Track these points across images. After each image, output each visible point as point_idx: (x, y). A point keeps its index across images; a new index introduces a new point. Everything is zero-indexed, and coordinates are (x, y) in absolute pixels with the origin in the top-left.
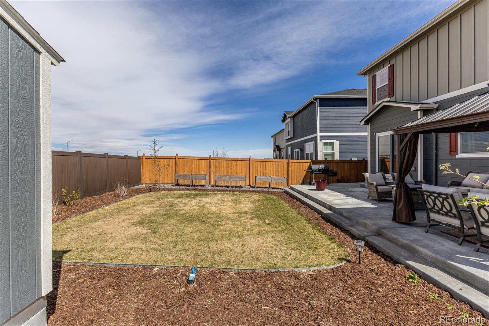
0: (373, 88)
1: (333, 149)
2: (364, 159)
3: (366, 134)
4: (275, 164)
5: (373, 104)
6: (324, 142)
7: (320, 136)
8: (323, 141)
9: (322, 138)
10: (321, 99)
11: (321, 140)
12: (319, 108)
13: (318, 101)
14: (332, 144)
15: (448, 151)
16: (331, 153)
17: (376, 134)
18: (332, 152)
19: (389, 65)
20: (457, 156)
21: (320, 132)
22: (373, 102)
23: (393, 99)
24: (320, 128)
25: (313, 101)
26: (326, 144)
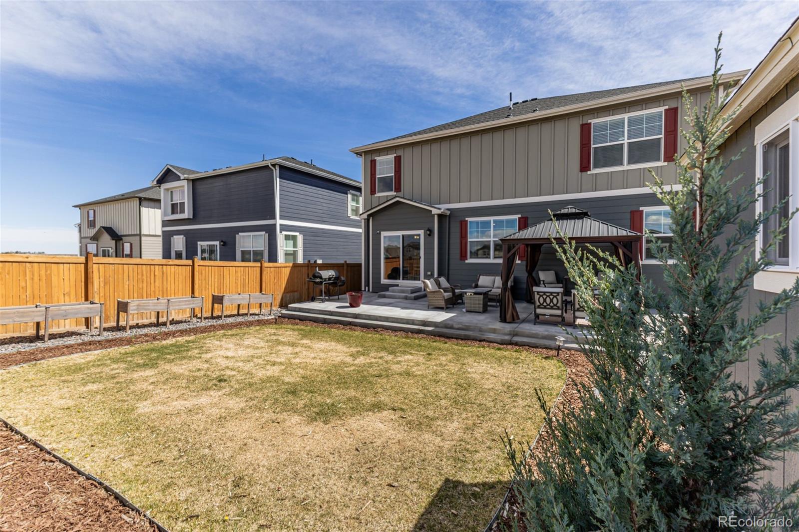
0: (371, 175)
1: (295, 246)
2: (346, 261)
3: (360, 230)
4: (241, 271)
5: (371, 194)
6: (285, 235)
7: (281, 225)
8: (284, 233)
9: (284, 228)
10: (282, 167)
11: (281, 232)
12: (278, 179)
13: (277, 167)
14: (294, 238)
15: (458, 256)
16: (292, 252)
17: (380, 233)
18: (294, 251)
19: (395, 155)
20: (466, 261)
21: (280, 219)
22: (371, 191)
23: (399, 194)
24: (280, 211)
25: (270, 166)
26: (287, 238)
